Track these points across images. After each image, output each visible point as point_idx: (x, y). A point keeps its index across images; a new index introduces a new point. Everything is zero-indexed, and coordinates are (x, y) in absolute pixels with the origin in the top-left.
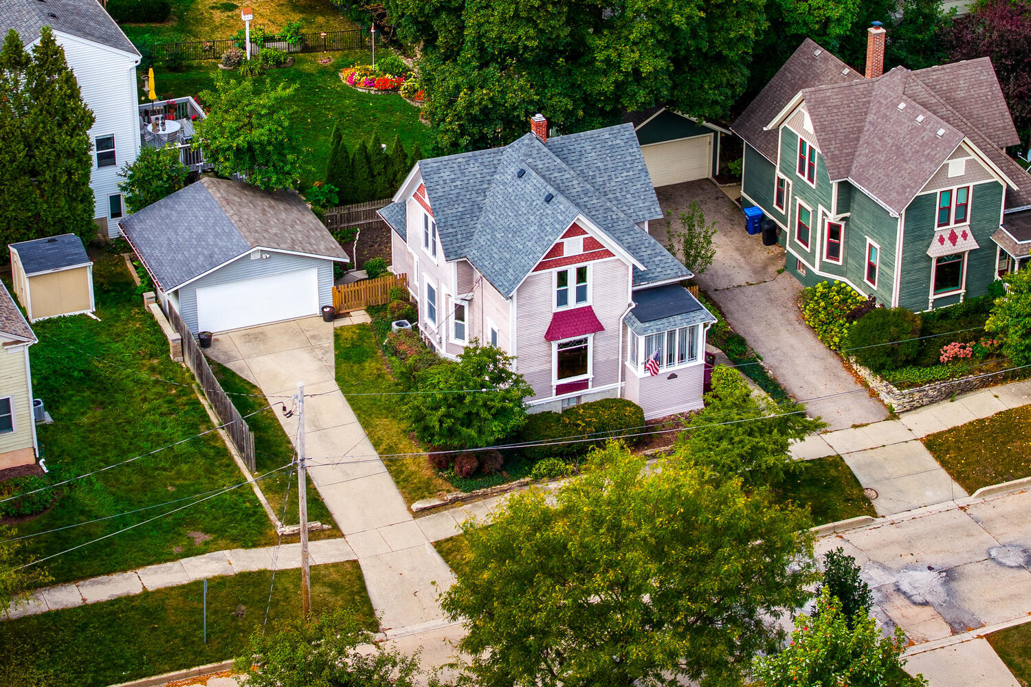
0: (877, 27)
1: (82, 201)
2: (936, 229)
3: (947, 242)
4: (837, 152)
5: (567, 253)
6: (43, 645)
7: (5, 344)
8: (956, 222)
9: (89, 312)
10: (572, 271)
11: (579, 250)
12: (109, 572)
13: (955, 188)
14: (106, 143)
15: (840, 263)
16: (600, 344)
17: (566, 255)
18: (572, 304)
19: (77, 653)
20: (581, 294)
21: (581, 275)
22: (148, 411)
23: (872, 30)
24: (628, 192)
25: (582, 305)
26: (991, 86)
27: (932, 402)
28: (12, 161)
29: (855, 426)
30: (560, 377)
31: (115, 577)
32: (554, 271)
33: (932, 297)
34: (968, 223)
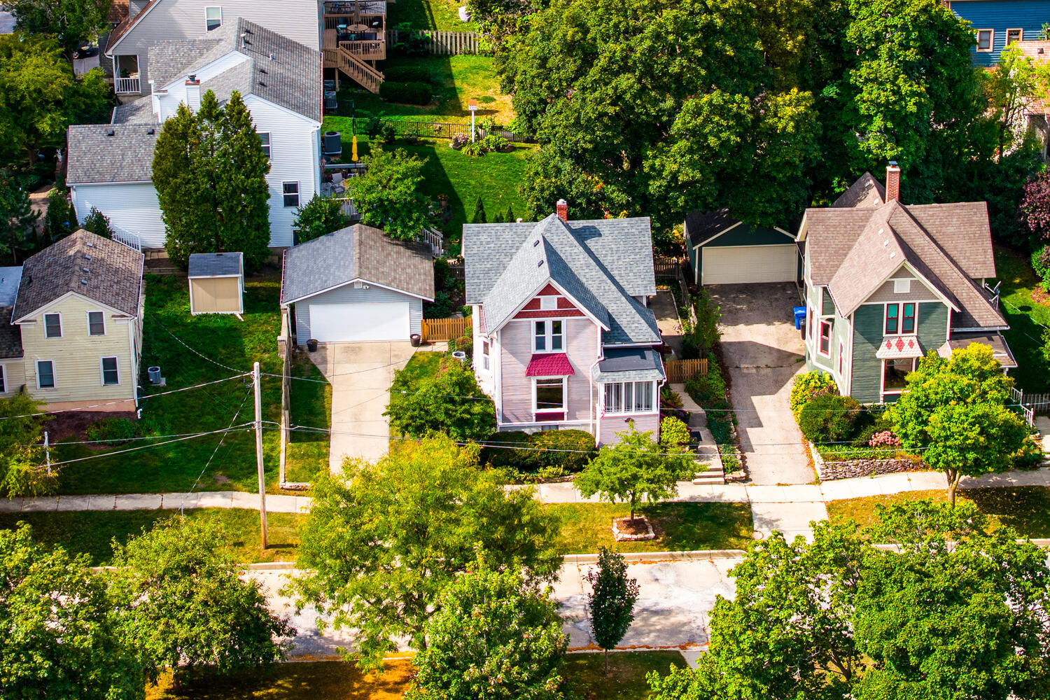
0: (894, 166)
1: (257, 229)
2: (884, 335)
3: (894, 348)
4: (824, 263)
5: (543, 308)
6: (70, 531)
7: (113, 316)
8: (903, 332)
9: (239, 313)
10: (548, 322)
11: (554, 307)
12: (143, 492)
13: (901, 303)
14: (291, 188)
15: (829, 357)
16: (574, 385)
17: (542, 309)
18: (549, 349)
19: (92, 541)
20: (557, 343)
21: (557, 328)
22: (239, 389)
23: (889, 169)
24: (631, 271)
25: (557, 351)
26: (982, 225)
27: (855, 475)
28: (197, 190)
29: (779, 484)
30: (539, 406)
31: (146, 496)
32: (533, 321)
33: (882, 393)
34: (915, 333)
